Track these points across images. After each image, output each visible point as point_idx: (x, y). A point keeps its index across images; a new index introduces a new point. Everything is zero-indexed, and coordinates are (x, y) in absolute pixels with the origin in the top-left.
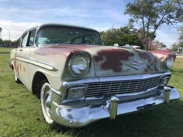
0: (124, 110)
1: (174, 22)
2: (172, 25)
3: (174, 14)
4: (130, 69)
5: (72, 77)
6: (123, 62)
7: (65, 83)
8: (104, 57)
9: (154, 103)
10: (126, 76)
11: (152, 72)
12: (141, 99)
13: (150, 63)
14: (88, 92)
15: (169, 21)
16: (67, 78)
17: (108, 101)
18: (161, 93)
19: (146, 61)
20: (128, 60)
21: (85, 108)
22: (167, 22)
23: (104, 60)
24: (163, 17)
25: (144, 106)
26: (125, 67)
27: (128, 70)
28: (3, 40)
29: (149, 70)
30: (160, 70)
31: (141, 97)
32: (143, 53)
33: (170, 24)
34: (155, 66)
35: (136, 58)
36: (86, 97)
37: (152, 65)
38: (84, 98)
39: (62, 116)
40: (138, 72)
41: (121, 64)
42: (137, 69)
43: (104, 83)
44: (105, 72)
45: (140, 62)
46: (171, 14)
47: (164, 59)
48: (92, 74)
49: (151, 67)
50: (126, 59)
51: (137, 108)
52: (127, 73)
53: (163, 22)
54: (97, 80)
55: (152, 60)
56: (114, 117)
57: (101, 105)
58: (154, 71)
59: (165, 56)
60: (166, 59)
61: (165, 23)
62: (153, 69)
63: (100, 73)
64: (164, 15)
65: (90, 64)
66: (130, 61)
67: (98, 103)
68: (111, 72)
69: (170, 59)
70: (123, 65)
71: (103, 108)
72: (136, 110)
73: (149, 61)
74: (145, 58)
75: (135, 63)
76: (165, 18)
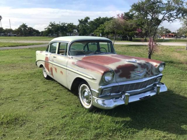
0: (132, 100)
1: (174, 20)
2: (172, 22)
3: (174, 13)
4: (135, 76)
5: (104, 83)
6: (131, 72)
7: (100, 87)
8: (121, 71)
9: (150, 95)
10: (133, 81)
11: (149, 76)
12: (142, 93)
13: (148, 70)
14: (112, 91)
15: (169, 19)
16: (102, 84)
17: (123, 95)
18: (154, 89)
19: (146, 70)
20: (134, 71)
21: (111, 100)
22: (168, 20)
23: (121, 72)
24: (164, 16)
25: (144, 97)
26: (132, 75)
27: (134, 77)
28: (3, 29)
29: (147, 75)
30: (155, 73)
31: (142, 92)
32: (143, 65)
33: (171, 21)
34: (151, 72)
35: (139, 69)
36: (111, 93)
37: (149, 71)
38: (109, 94)
39: (99, 103)
40: (140, 77)
41: (130, 74)
42: (140, 76)
43: (121, 86)
44: (121, 79)
45: (141, 71)
46: (171, 12)
47: (157, 67)
48: (114, 81)
49: (148, 73)
50: (133, 70)
51: (140, 99)
52: (134, 79)
53: (165, 20)
54: (117, 84)
55: (150, 68)
56: (127, 104)
57: (119, 97)
58: (151, 75)
59: (158, 65)
60: (159, 66)
61: (166, 20)
62: (150, 74)
63: (119, 80)
64: (165, 14)
65: (114, 75)
66: (135, 71)
67: (118, 97)
68: (124, 79)
69: (162, 66)
70: (132, 74)
71: (121, 99)
72: (139, 99)
73: (147, 69)
74: (145, 68)
75: (139, 72)
76: (166, 17)
